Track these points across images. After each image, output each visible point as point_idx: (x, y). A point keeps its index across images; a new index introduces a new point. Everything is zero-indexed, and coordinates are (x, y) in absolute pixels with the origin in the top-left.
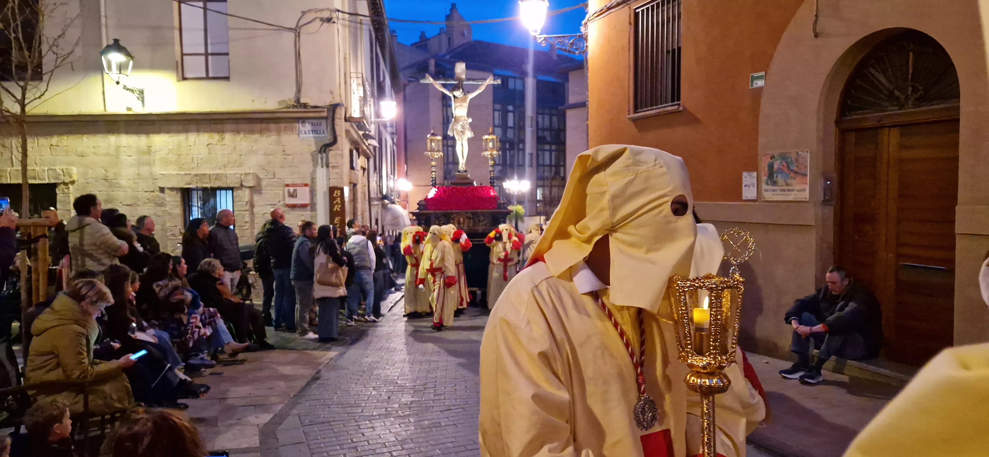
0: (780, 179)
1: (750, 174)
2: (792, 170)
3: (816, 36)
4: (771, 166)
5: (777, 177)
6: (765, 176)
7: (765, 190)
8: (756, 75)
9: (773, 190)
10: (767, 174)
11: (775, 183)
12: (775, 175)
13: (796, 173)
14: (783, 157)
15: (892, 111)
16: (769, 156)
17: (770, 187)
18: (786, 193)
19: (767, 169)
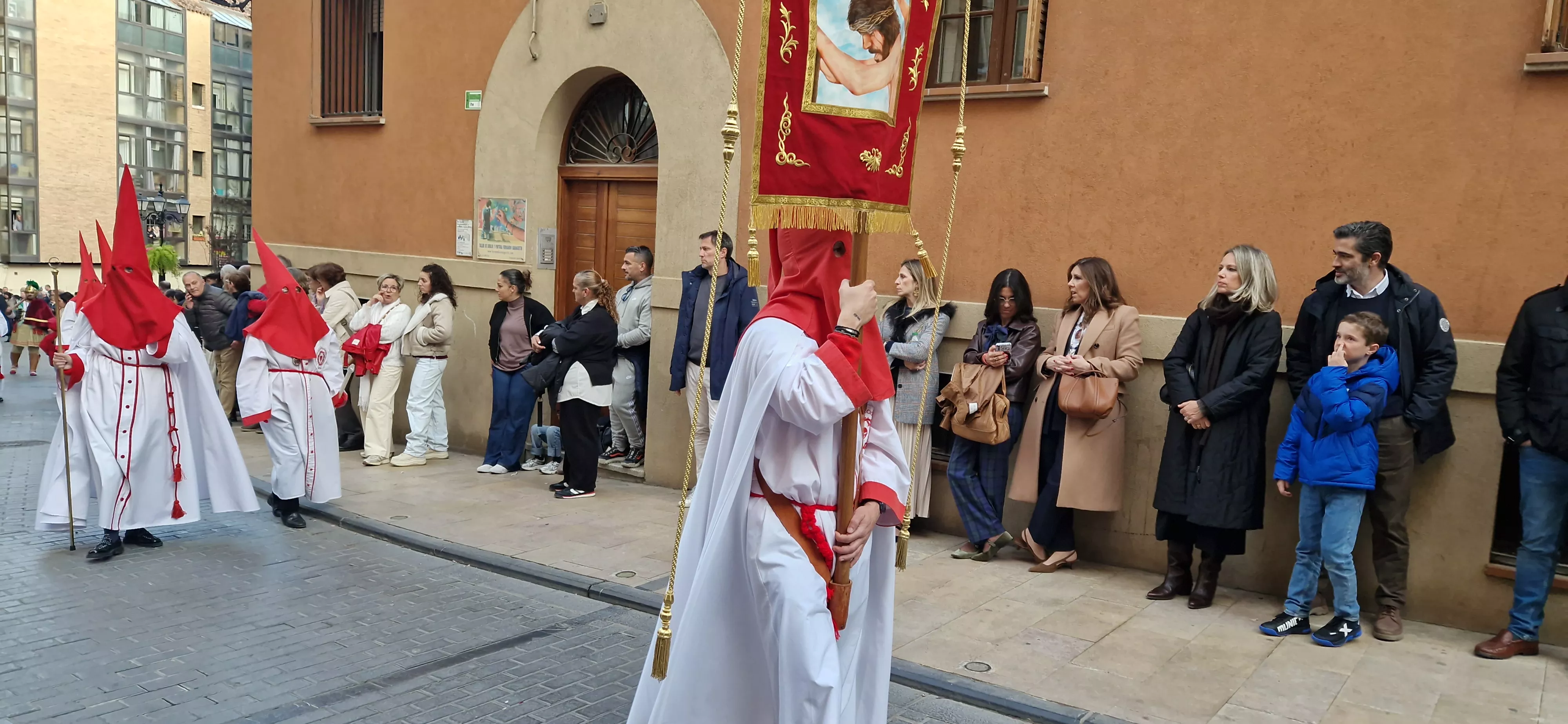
0: (496, 231)
1: (465, 222)
2: (508, 223)
3: (535, 58)
4: (487, 216)
5: (493, 229)
6: (481, 227)
7: (482, 246)
8: (472, 93)
9: (490, 246)
10: (483, 225)
11: (491, 237)
12: (491, 226)
13: (514, 226)
14: (500, 203)
15: (610, 163)
16: (485, 202)
17: (486, 242)
18: (503, 250)
19: (483, 218)
